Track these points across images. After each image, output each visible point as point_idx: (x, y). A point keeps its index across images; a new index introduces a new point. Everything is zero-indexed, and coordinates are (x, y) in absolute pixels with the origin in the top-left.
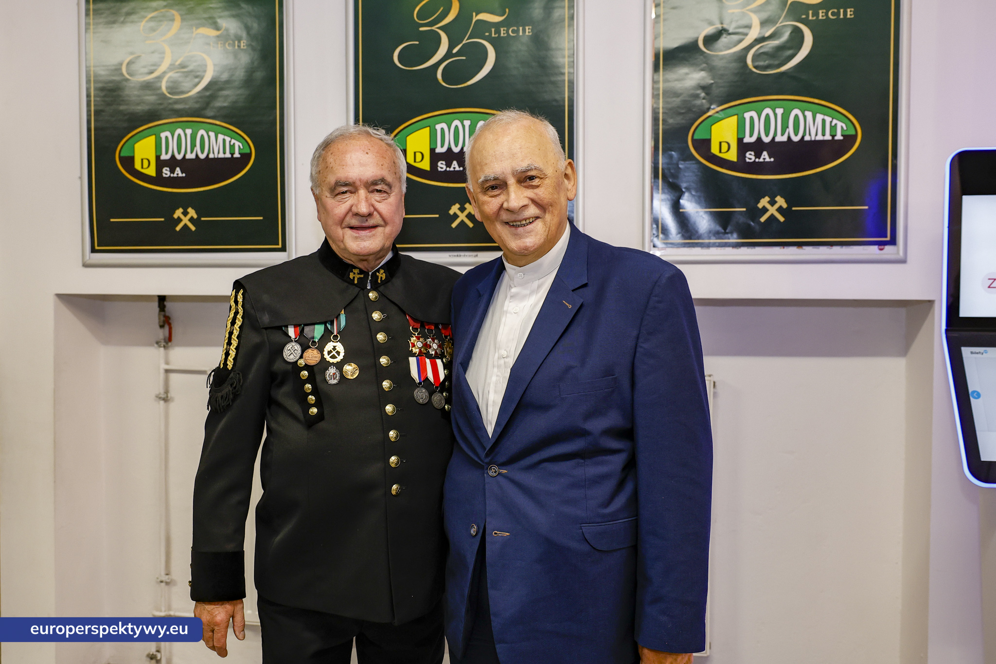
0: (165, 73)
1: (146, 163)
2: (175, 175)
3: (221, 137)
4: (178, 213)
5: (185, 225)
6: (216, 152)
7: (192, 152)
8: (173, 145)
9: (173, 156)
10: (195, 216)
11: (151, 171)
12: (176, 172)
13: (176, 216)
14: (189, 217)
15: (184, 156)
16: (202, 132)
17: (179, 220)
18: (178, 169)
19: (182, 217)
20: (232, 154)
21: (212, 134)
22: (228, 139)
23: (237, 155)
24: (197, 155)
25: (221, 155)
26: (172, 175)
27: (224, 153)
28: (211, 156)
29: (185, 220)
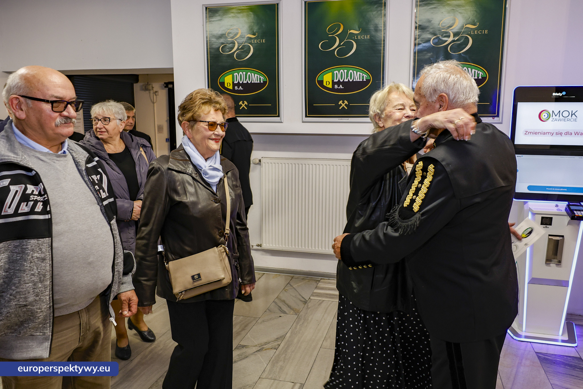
0: (235, 51)
1: (229, 84)
2: (240, 89)
3: (256, 75)
4: (241, 103)
5: (243, 107)
6: (254, 81)
7: (245, 81)
8: (238, 78)
9: (239, 82)
10: (247, 104)
11: (231, 87)
12: (240, 88)
13: (240, 104)
14: (245, 104)
15: (243, 82)
16: (249, 73)
17: (241, 105)
18: (240, 87)
19: (242, 104)
20: (260, 82)
21: (253, 74)
22: (258, 76)
23: (262, 82)
24: (247, 82)
25: (256, 82)
26: (238, 89)
27: (257, 81)
28: (253, 82)
29: (243, 105)
